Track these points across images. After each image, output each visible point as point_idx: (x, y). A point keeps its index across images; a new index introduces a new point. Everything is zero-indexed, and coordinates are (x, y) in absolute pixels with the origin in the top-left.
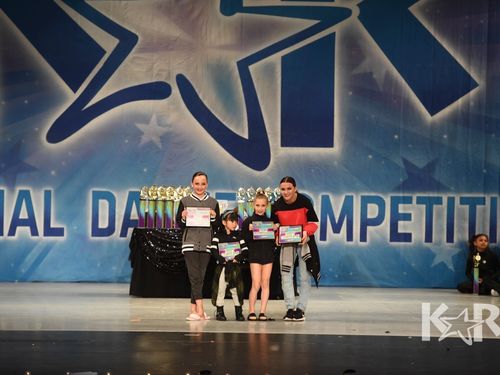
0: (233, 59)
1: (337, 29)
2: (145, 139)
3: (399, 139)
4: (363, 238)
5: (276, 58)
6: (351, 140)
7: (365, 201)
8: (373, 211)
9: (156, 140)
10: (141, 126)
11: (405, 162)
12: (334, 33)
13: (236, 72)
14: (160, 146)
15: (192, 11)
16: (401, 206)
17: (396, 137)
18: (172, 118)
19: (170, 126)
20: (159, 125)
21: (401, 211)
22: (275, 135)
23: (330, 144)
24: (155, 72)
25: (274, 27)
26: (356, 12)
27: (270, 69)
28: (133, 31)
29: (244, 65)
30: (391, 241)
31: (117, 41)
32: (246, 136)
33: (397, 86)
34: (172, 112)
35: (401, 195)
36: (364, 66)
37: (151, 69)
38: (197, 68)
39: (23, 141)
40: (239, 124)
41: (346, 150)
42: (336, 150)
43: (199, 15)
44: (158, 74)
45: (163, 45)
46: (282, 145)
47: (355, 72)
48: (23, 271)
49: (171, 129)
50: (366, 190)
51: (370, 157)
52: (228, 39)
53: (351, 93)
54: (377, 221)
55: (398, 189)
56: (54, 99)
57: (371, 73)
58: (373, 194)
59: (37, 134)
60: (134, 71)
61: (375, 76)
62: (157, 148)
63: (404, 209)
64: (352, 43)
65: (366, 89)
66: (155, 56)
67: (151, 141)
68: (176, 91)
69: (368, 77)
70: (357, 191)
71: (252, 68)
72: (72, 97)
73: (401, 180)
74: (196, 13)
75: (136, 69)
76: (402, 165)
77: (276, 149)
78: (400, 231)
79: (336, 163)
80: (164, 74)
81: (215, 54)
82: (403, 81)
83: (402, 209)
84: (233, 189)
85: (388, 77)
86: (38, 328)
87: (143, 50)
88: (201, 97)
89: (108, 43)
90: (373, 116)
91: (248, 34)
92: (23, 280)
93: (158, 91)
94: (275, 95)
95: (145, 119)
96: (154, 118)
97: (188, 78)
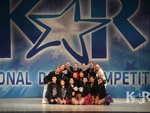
0: (78, 34)
1: (107, 25)
2: (54, 57)
3: (125, 56)
4: (115, 84)
5: (90, 33)
6: (111, 56)
7: (116, 73)
8: (118, 76)
9: (57, 57)
10: (52, 53)
11: (127, 62)
12: (106, 26)
13: (79, 38)
14: (58, 59)
15: (67, 20)
16: (126, 74)
18: (61, 51)
19: (60, 53)
20: (58, 53)
21: (126, 76)
22: (90, 55)
23: (106, 58)
25: (89, 25)
26: (112, 20)
27: (88, 37)
28: (50, 27)
29: (81, 36)
30: (123, 84)
31: (46, 30)
32: (82, 56)
33: (124, 41)
34: (61, 49)
35: (126, 71)
36: (115, 35)
37: (55, 37)
38: (68, 37)
39: (20, 58)
40: (80, 52)
41: (110, 59)
42: (107, 59)
43: (68, 22)
44: (57, 39)
45: (58, 31)
46: (92, 58)
47: (112, 37)
48: (20, 94)
49: (61, 54)
50: (116, 70)
51: (117, 61)
53: (111, 43)
54: (119, 79)
55: (125, 70)
57: (117, 38)
58: (118, 71)
61: (118, 38)
62: (57, 59)
63: (127, 75)
64: (111, 29)
65: (115, 42)
66: (56, 34)
68: (62, 43)
69: (116, 38)
70: (113, 70)
71: (83, 36)
72: (33, 45)
73: (126, 67)
74: (67, 21)
77: (90, 59)
78: (125, 81)
79: (107, 63)
80: (59, 38)
81: (73, 33)
83: (126, 75)
85: (122, 38)
86: (25, 110)
87: (53, 32)
88: (69, 45)
89: (43, 30)
90: (117, 49)
91: (82, 27)
92: (20, 97)
95: (54, 51)
96: (56, 51)
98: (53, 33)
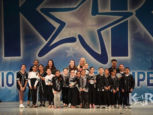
0: (96, 29)
1: (128, 19)
2: (68, 55)
3: (149, 53)
4: (138, 85)
5: (109, 29)
6: (133, 54)
7: (139, 73)
8: (141, 76)
9: (72, 55)
10: (67, 51)
12: (128, 20)
13: (97, 33)
14: (73, 57)
15: (83, 14)
16: (150, 75)
17: (148, 53)
18: (77, 49)
19: (76, 51)
20: (73, 51)
21: (150, 76)
22: (109, 53)
23: (127, 56)
24: (71, 34)
25: (108, 19)
26: (135, 13)
27: (107, 32)
28: (64, 21)
29: (99, 31)
30: (147, 86)
31: (59, 25)
32: (100, 54)
33: (148, 37)
34: (76, 46)
35: (150, 71)
36: (137, 31)
37: (70, 33)
38: (84, 32)
39: (31, 57)
40: (98, 50)
41: (132, 57)
42: (129, 57)
43: (85, 16)
44: (72, 35)
46: (112, 56)
47: (134, 32)
49: (76, 52)
50: (139, 70)
51: (140, 59)
52: (94, 23)
53: (133, 39)
54: (143, 80)
55: (149, 69)
56: (40, 43)
57: (140, 33)
58: (141, 71)
59: (35, 55)
60: (65, 34)
61: (141, 34)
62: (72, 58)
63: (152, 76)
64: (133, 23)
65: (138, 38)
66: (71, 29)
67: (71, 56)
68: (78, 40)
69: (139, 34)
70: (136, 70)
71: (102, 32)
72: (46, 42)
73: (150, 66)
74: (84, 15)
75: (65, 33)
76: (150, 61)
77: (110, 58)
78: (150, 83)
79: (129, 61)
80: (74, 34)
81: (90, 28)
82: (150, 35)
83: (151, 76)
84: (97, 70)
85: (145, 34)
87: (68, 27)
88: (86, 41)
89: (57, 25)
90: (141, 46)
91: (100, 21)
93: (72, 40)
94: (109, 40)
95: (68, 49)
96: (71, 48)
97: (82, 36)
98: (67, 29)
